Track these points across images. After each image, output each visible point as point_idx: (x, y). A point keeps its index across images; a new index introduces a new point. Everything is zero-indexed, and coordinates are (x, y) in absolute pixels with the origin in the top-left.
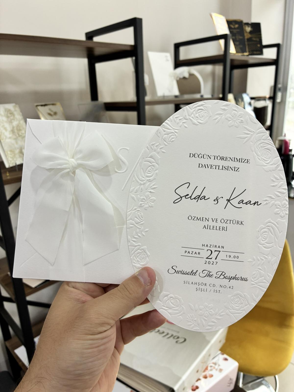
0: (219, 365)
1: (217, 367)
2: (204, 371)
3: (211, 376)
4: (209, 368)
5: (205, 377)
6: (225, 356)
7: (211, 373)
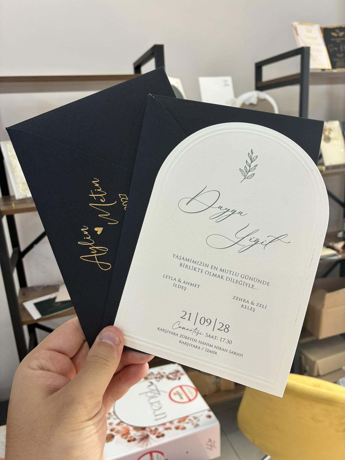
0: (199, 421)
1: (195, 421)
2: (180, 422)
3: (184, 428)
4: (187, 421)
5: (177, 428)
6: (211, 413)
7: (185, 425)
